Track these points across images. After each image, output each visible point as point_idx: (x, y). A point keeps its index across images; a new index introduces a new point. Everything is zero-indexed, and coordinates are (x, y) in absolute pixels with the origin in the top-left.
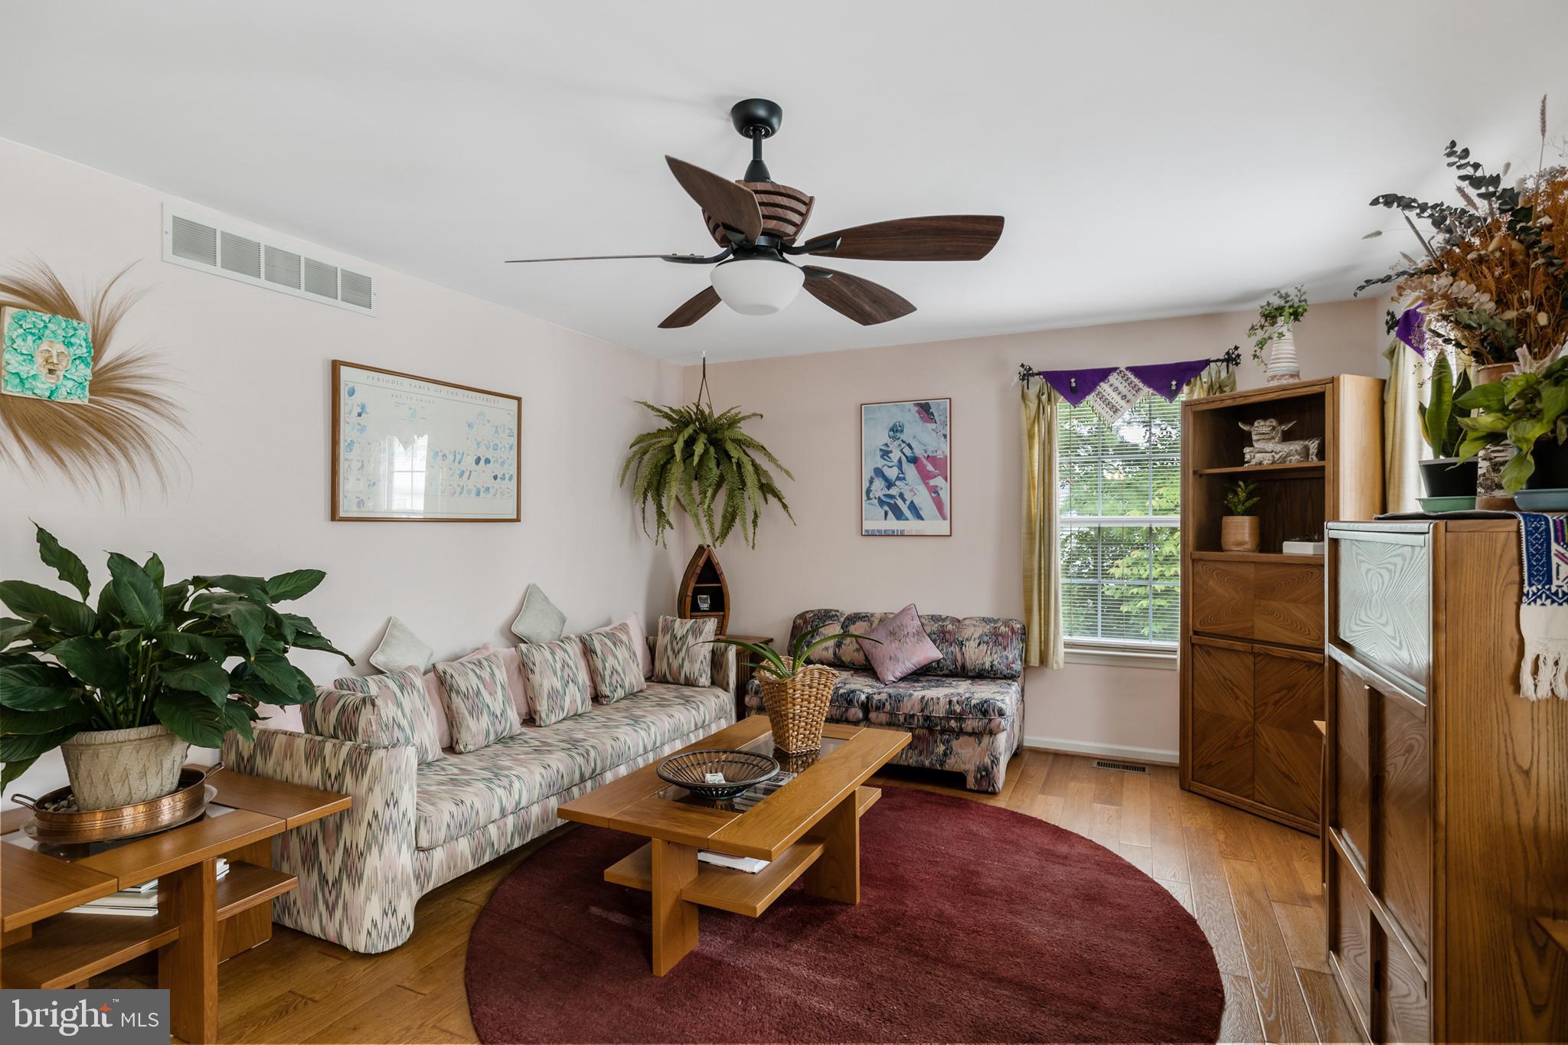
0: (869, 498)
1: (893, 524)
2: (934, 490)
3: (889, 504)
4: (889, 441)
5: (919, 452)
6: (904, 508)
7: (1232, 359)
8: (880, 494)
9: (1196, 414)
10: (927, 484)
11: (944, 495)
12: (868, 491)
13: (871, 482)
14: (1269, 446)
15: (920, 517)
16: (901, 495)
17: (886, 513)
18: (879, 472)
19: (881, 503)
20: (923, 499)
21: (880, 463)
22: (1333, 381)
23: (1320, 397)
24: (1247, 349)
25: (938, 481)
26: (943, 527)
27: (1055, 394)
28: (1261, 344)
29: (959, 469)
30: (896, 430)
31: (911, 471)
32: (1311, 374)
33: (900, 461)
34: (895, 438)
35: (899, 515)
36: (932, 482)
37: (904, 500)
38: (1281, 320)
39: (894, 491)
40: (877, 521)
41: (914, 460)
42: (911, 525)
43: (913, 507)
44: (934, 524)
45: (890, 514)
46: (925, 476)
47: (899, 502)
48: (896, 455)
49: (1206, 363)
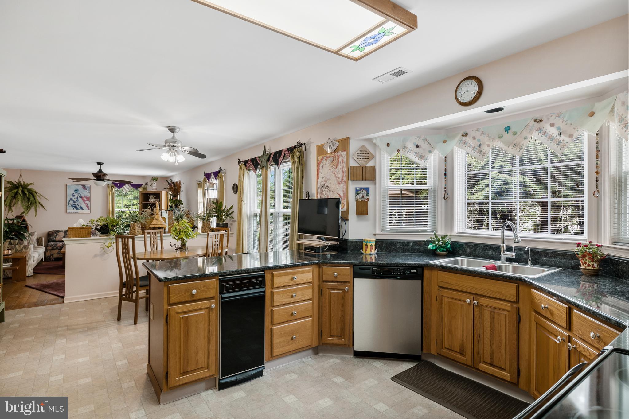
0: (68, 205)
1: (75, 210)
2: (86, 204)
3: (74, 206)
4: (74, 193)
5: (82, 195)
6: (78, 207)
7: (146, 184)
8: (72, 204)
9: (142, 194)
10: (84, 203)
11: (89, 205)
12: (68, 204)
13: (69, 201)
14: (153, 199)
15: (83, 209)
16: (78, 205)
17: (73, 208)
18: (71, 199)
19: (72, 206)
20: (83, 205)
21: (72, 197)
22: (161, 192)
23: (160, 193)
24: (149, 184)
25: (87, 202)
26: (89, 211)
27: (115, 187)
28: (152, 184)
29: (92, 199)
30: (76, 191)
31: (80, 199)
32: (158, 190)
33: (77, 197)
34: (76, 192)
35: (77, 208)
36: (86, 202)
37: (78, 206)
38: (154, 181)
39: (75, 204)
40: (70, 210)
41: (81, 197)
42: (80, 211)
43: (81, 207)
44: (86, 210)
45: (75, 208)
46: (84, 201)
47: (77, 206)
48: (76, 196)
49: (142, 184)
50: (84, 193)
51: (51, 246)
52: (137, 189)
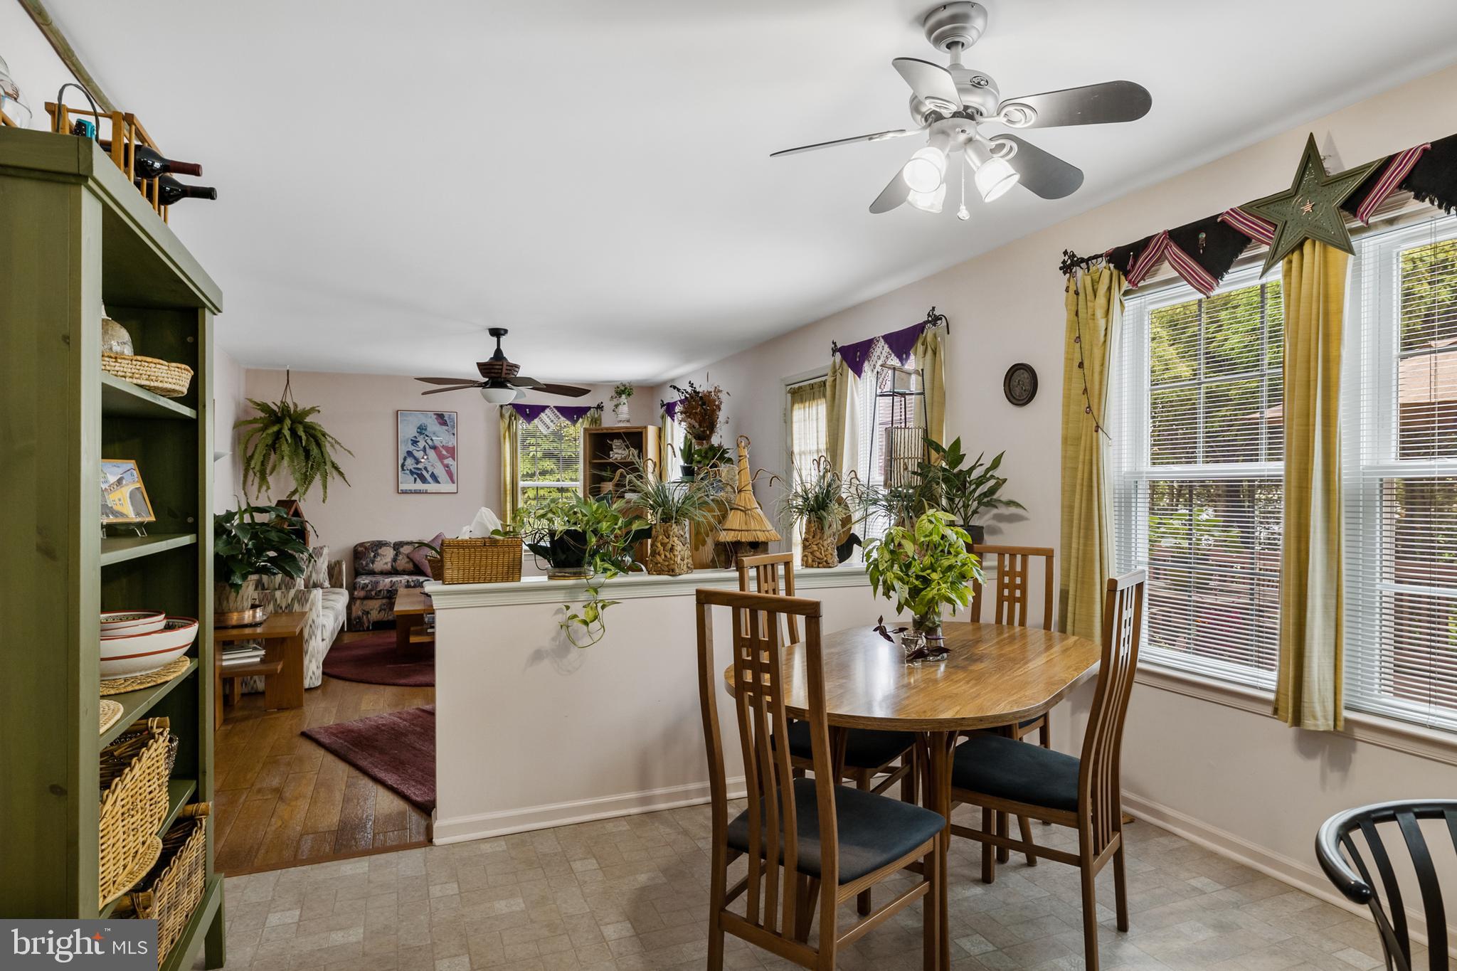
0: (403, 470)
1: (419, 486)
2: (447, 466)
3: (417, 474)
4: (417, 435)
5: (437, 443)
6: (427, 476)
7: (600, 407)
8: (411, 467)
9: (590, 434)
10: (442, 463)
11: (453, 469)
12: (403, 465)
13: (405, 459)
14: (620, 451)
15: (438, 482)
16: (426, 468)
17: (415, 479)
18: (410, 453)
19: (412, 473)
20: (440, 471)
21: (411, 448)
22: (646, 428)
23: (641, 433)
24: (608, 405)
25: (449, 461)
26: (452, 488)
27: (518, 416)
28: (617, 406)
29: (462, 453)
30: (422, 430)
31: (432, 453)
32: (635, 424)
33: (425, 448)
34: (421, 433)
35: (424, 480)
36: (446, 461)
37: (428, 472)
38: (624, 396)
39: (419, 466)
40: (408, 484)
41: (434, 448)
42: (432, 487)
43: (434, 477)
44: (446, 486)
45: (418, 480)
46: (441, 458)
47: (424, 473)
48: (421, 444)
49: (589, 408)
50: (441, 437)
51: (363, 588)
52: (574, 422)
